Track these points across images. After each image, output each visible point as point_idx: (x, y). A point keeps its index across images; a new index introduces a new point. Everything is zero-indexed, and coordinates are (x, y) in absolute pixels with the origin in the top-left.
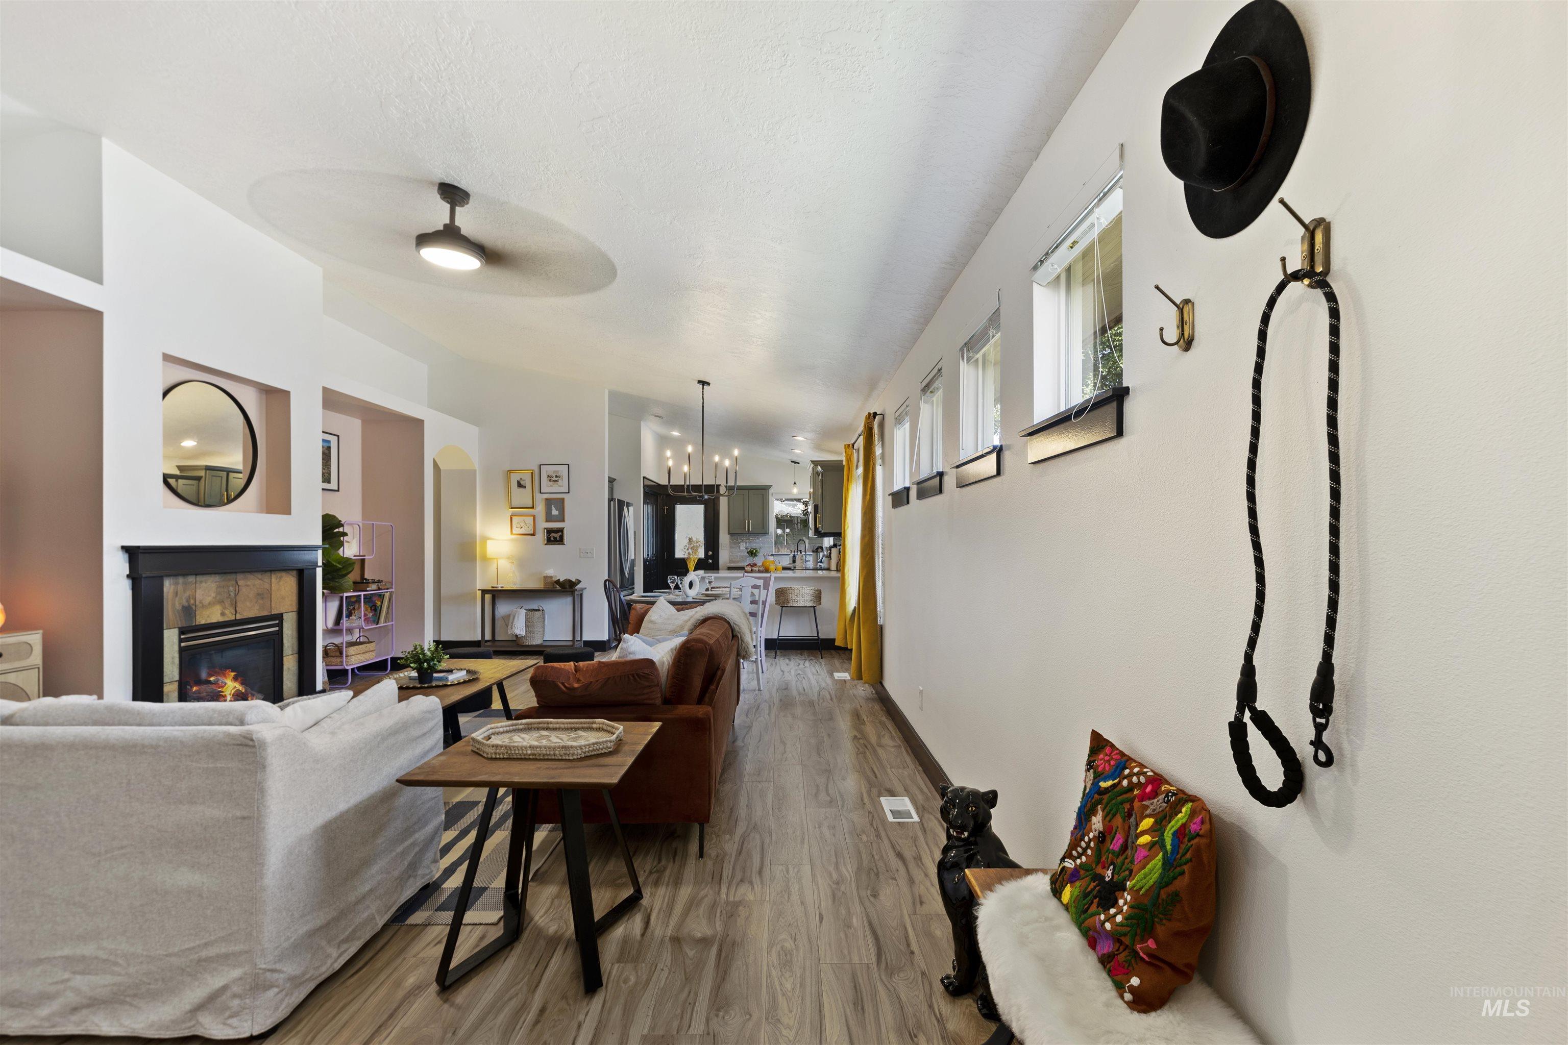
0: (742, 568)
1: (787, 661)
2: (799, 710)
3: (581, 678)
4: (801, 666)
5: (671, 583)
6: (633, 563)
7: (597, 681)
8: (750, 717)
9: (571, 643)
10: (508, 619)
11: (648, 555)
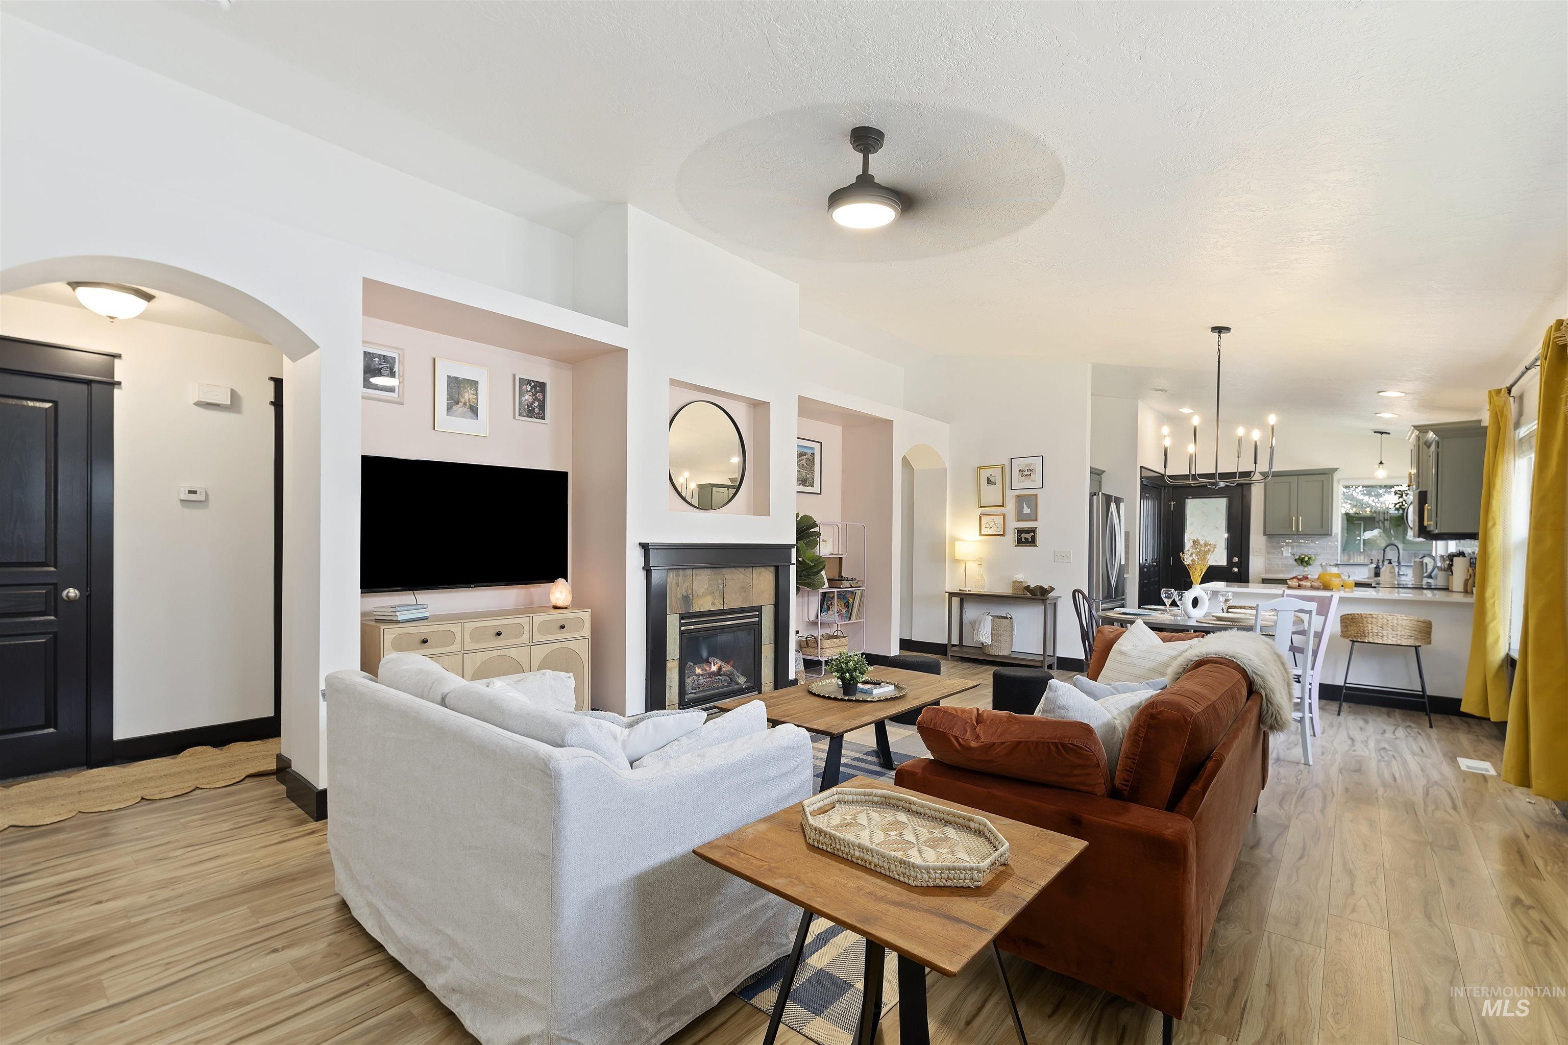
0: (1283, 582)
1: (1361, 723)
2: (1383, 815)
3: (981, 735)
4: (1389, 735)
5: (1166, 597)
6: (1122, 570)
7: (1003, 743)
8: (1286, 808)
9: (1041, 658)
10: (974, 625)
11: (1146, 560)
